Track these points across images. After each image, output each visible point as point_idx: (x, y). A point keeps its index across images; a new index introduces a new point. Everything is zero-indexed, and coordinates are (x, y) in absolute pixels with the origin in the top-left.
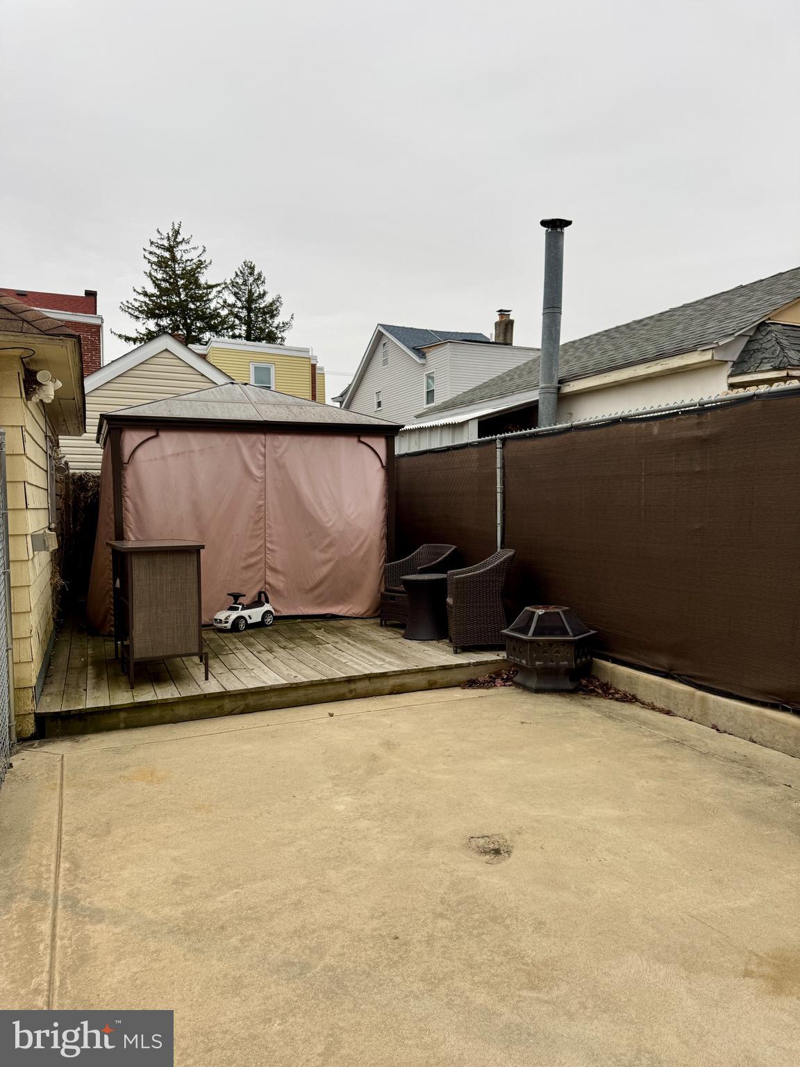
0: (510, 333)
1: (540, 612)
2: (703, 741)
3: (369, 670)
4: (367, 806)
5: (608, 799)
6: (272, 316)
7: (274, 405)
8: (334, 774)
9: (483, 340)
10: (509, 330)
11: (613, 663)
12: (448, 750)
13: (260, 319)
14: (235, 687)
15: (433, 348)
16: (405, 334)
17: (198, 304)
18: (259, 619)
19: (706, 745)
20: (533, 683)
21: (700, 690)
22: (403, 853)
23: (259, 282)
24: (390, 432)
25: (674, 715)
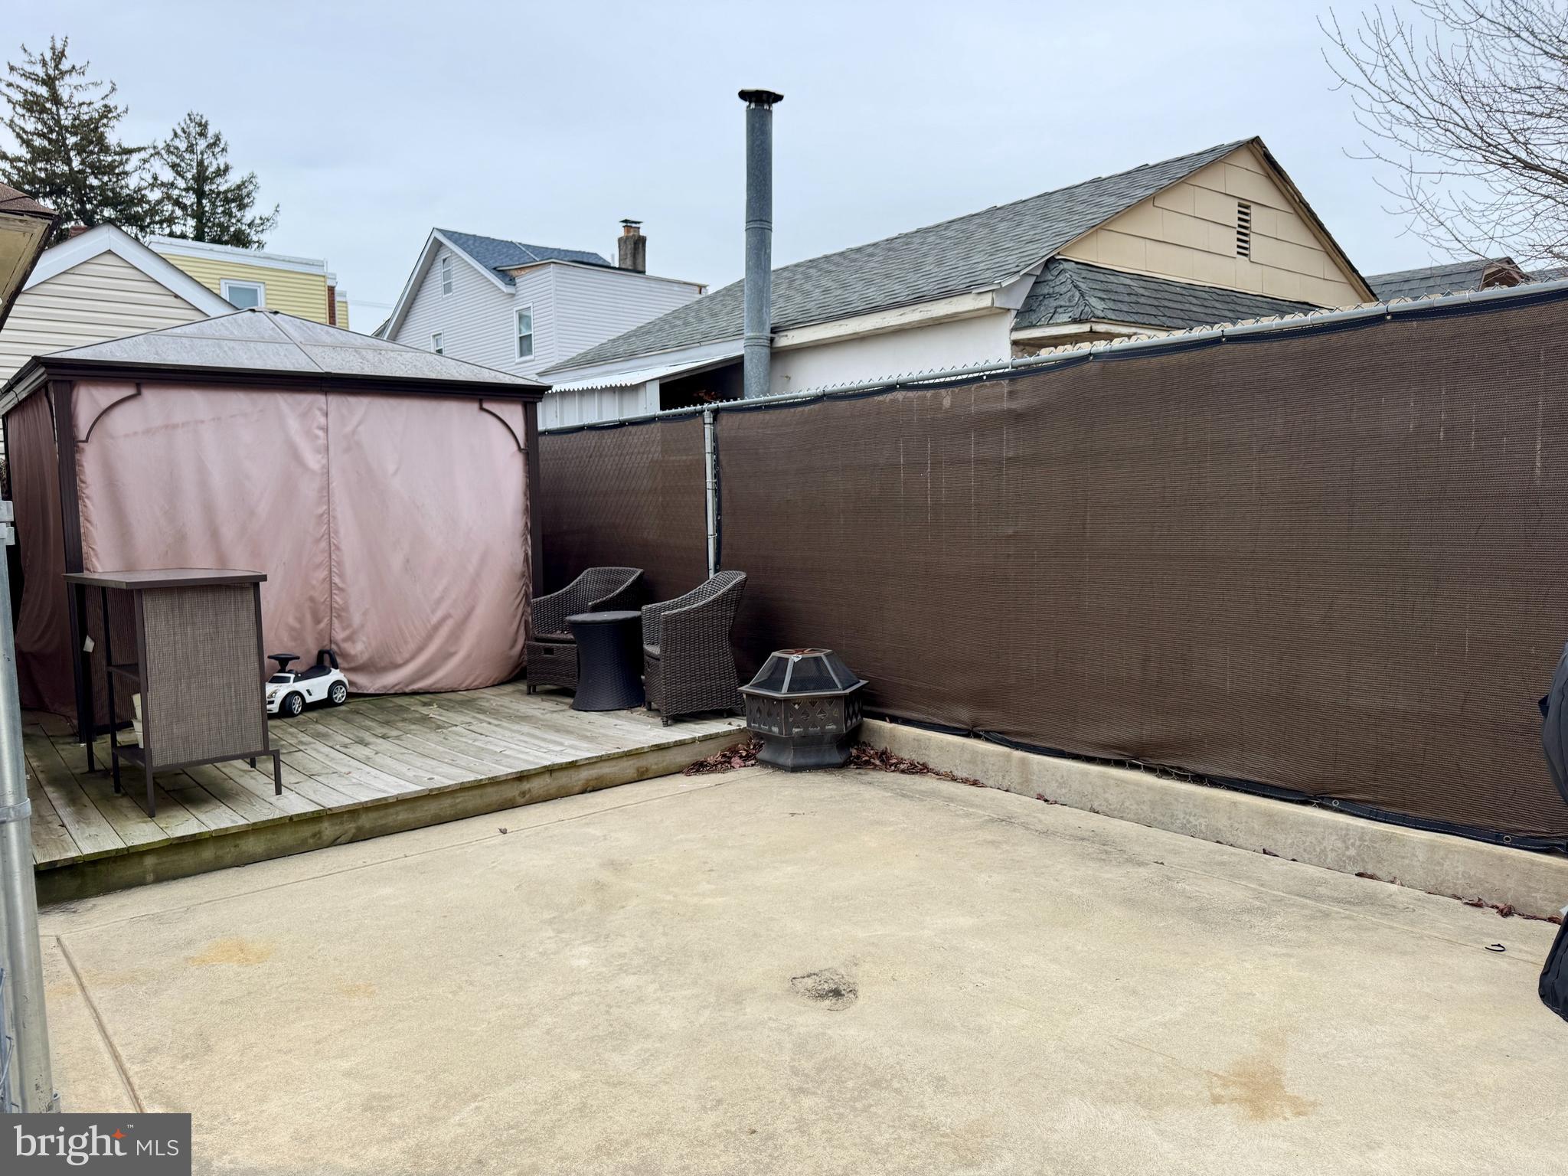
0: (641, 255)
1: (795, 658)
2: (1035, 817)
3: (549, 760)
4: (622, 956)
5: (950, 903)
6: (242, 207)
7: (334, 348)
8: (549, 917)
9: (600, 262)
10: (641, 250)
11: (891, 722)
12: (705, 863)
13: (219, 210)
14: (337, 802)
15: (527, 271)
16: (479, 247)
17: (106, 179)
18: (325, 696)
19: (1040, 821)
20: (788, 759)
21: (1017, 749)
22: (707, 1013)
23: (217, 150)
24: (529, 396)
25: (983, 786)
